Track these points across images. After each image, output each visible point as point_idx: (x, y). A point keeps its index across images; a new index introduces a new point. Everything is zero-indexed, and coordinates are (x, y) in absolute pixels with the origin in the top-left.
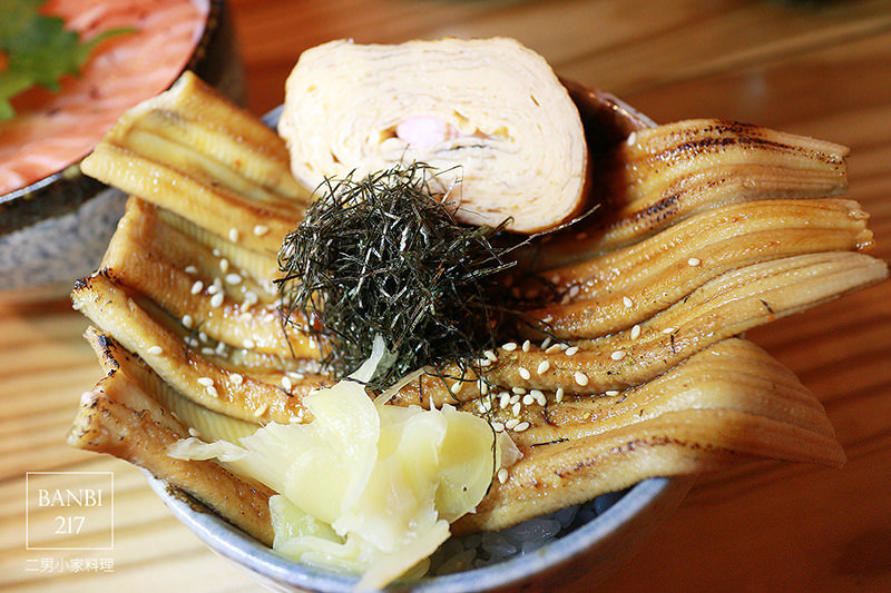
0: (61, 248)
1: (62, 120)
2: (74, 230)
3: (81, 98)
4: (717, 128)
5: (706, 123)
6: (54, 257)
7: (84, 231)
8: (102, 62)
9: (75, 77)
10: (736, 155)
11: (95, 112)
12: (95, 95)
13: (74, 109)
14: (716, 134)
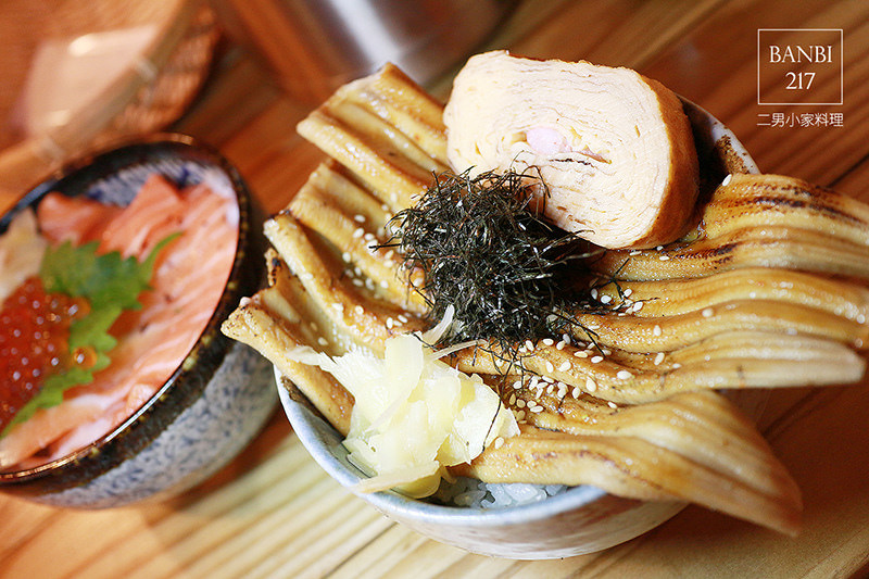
0: (202, 431)
1: (153, 330)
2: (207, 411)
3: (160, 307)
4: (796, 188)
5: (788, 181)
6: (198, 441)
7: (213, 409)
8: (164, 271)
9: (148, 291)
10: (802, 218)
11: (177, 312)
12: (169, 299)
13: (158, 318)
14: (791, 194)
